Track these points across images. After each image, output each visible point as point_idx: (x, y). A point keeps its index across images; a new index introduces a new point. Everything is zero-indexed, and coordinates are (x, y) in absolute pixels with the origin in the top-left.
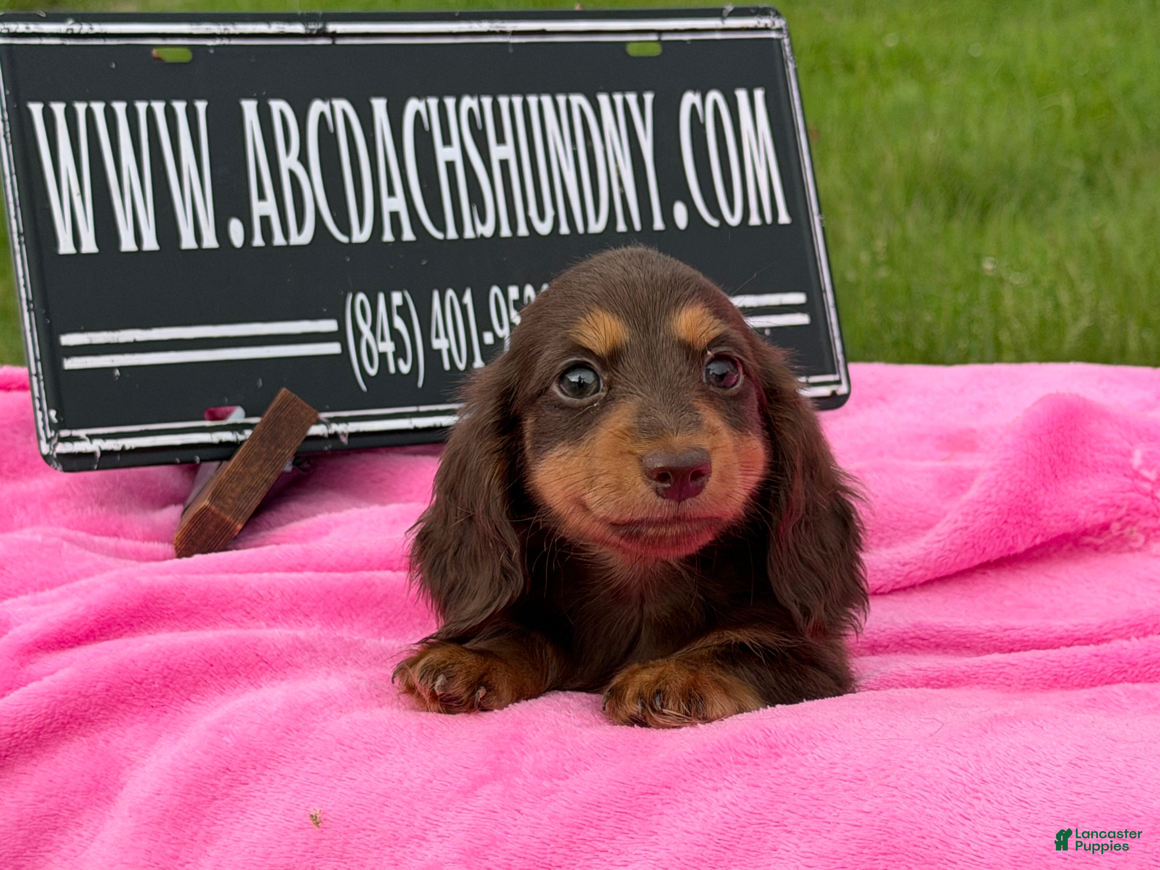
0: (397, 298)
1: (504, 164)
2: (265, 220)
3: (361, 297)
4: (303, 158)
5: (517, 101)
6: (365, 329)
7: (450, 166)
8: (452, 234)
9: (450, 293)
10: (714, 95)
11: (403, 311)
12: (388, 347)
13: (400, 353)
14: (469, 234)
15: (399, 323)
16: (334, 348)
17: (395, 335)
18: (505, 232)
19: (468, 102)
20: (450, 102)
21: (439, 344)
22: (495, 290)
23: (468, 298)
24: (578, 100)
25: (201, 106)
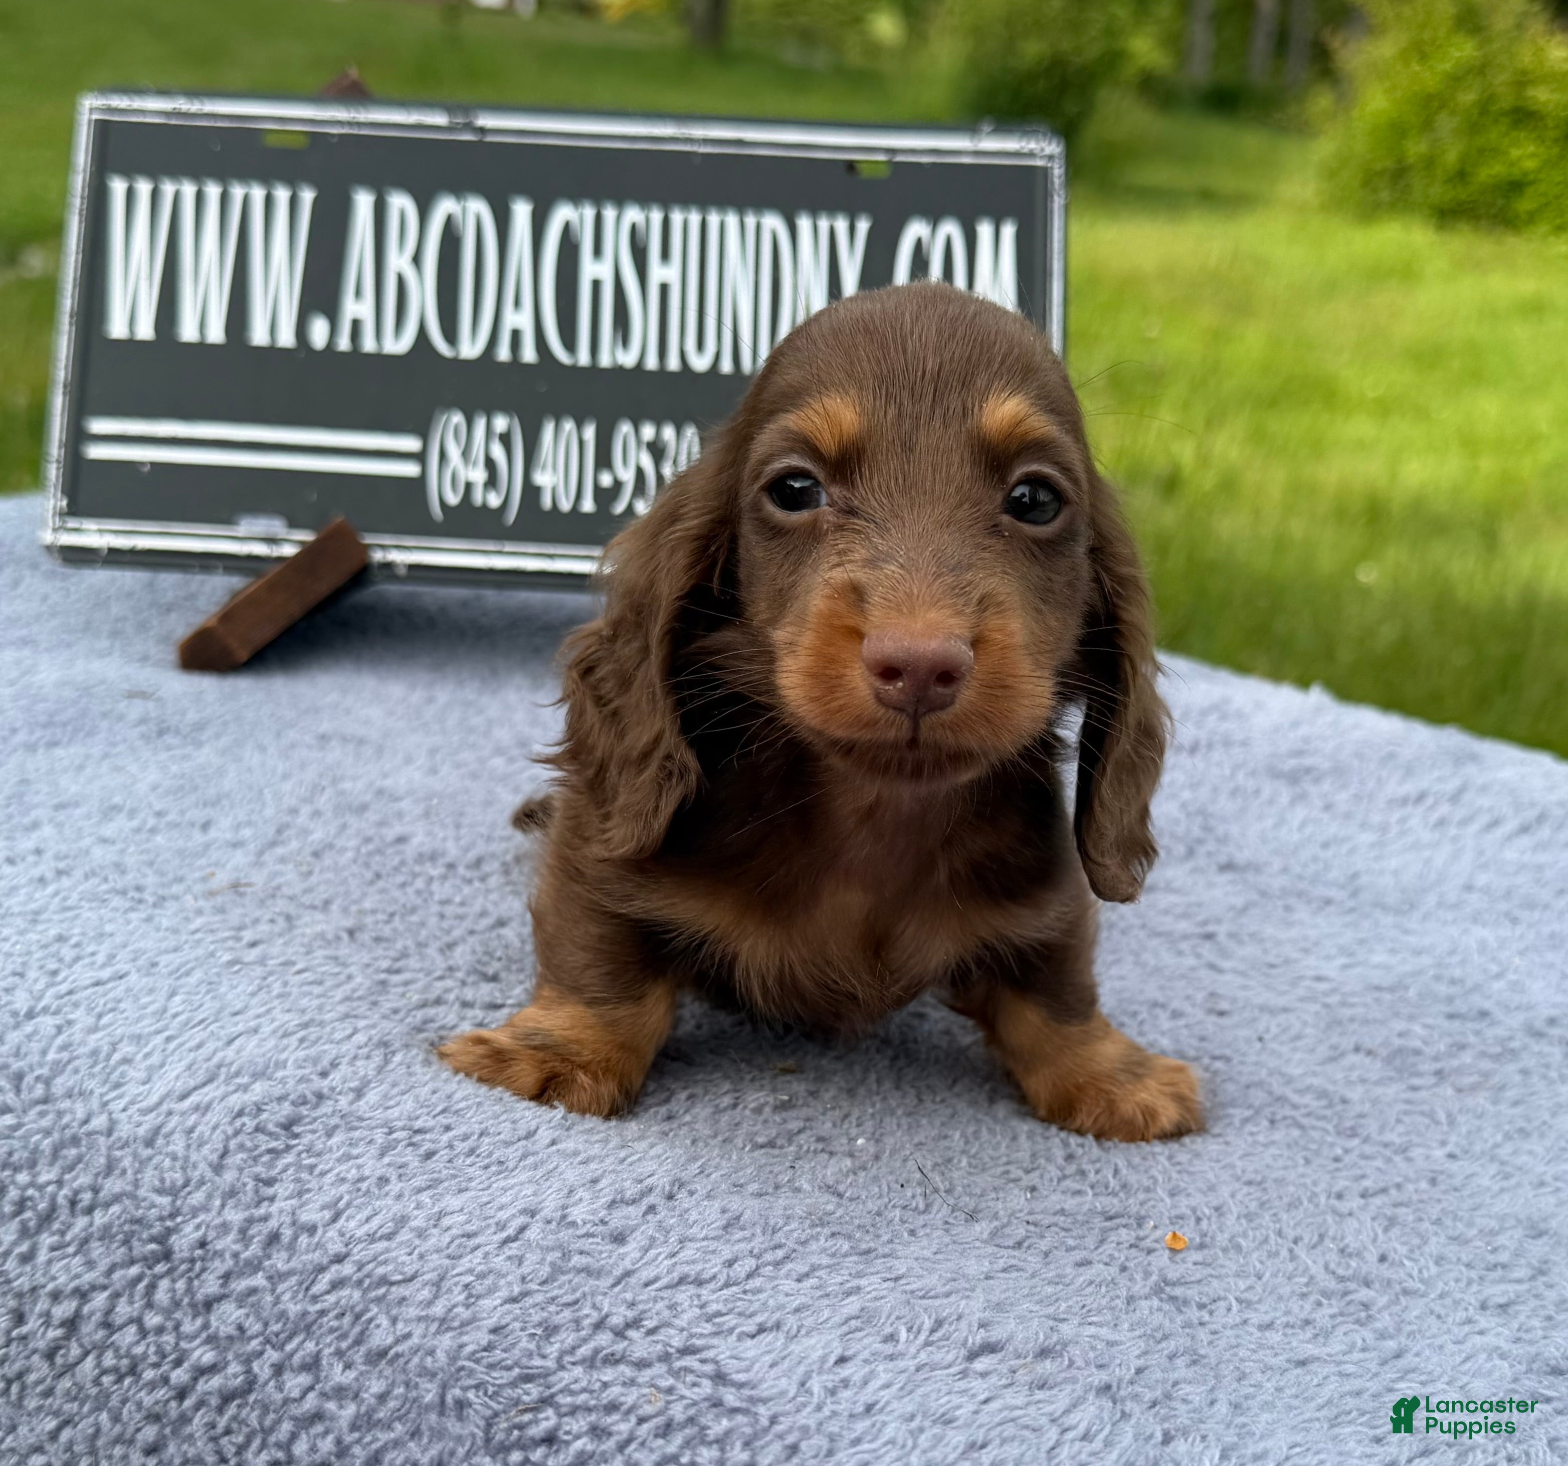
0: (501, 423)
1: (664, 289)
2: (356, 325)
3: (457, 418)
4: (417, 260)
5: (695, 218)
6: (454, 452)
7: (596, 285)
8: (583, 358)
9: (569, 426)
10: (950, 228)
11: (506, 439)
12: (478, 475)
13: (492, 482)
14: (605, 361)
15: (498, 452)
16: (410, 469)
17: (490, 464)
18: (652, 363)
19: (633, 214)
20: (609, 213)
21: (543, 478)
22: (625, 428)
23: (590, 432)
24: (773, 222)
25: (308, 196)
